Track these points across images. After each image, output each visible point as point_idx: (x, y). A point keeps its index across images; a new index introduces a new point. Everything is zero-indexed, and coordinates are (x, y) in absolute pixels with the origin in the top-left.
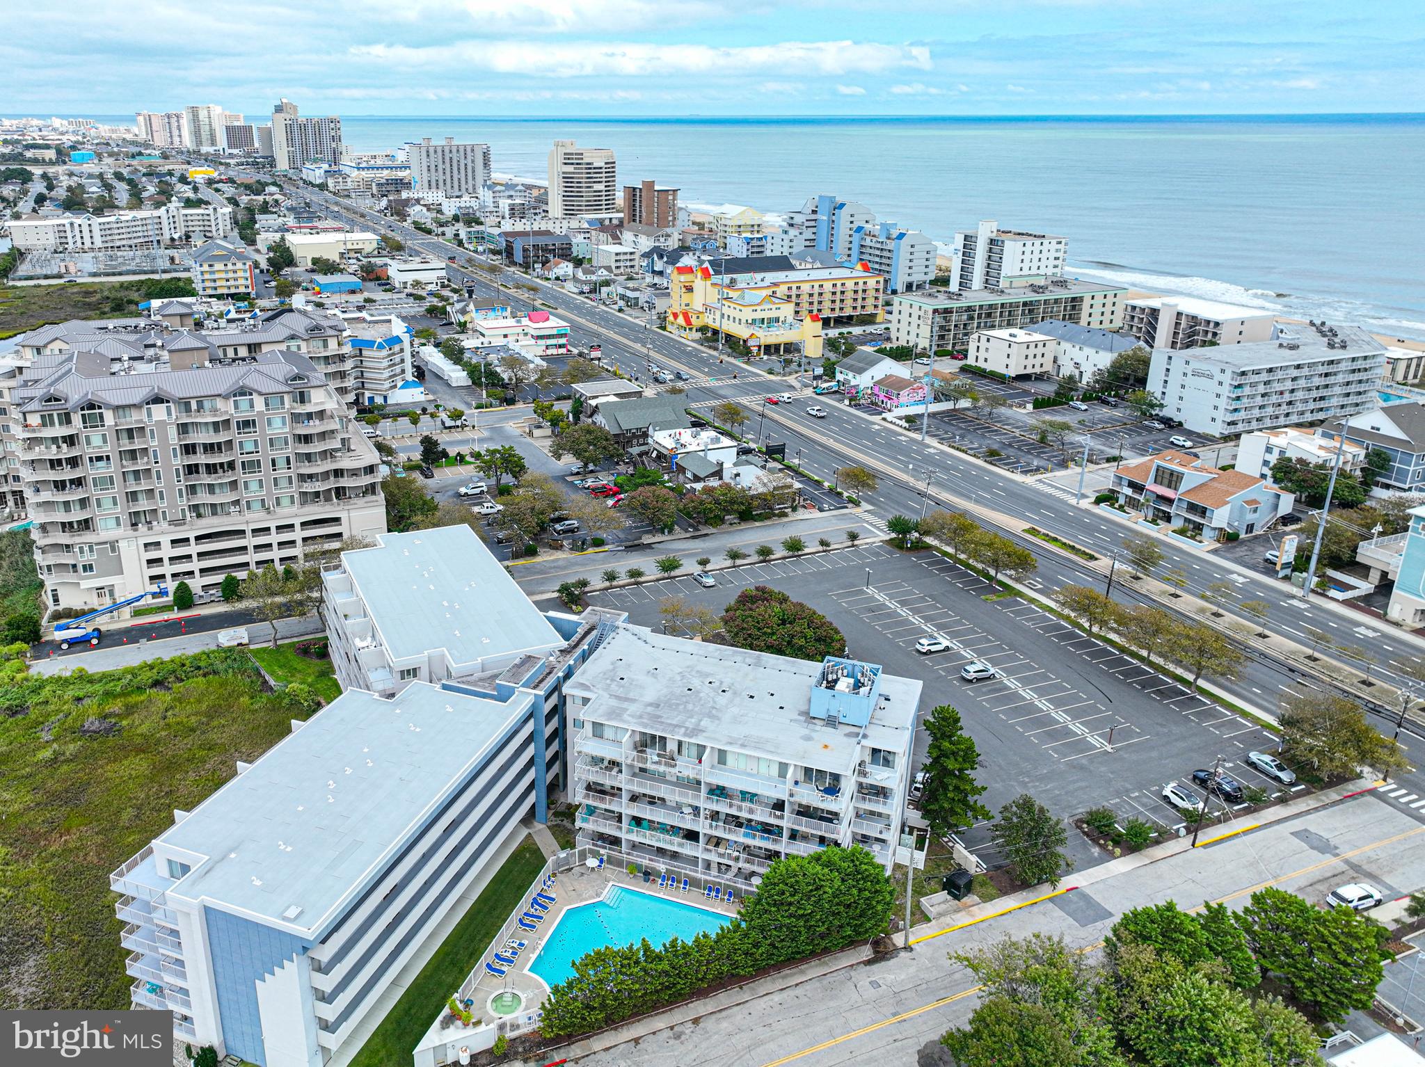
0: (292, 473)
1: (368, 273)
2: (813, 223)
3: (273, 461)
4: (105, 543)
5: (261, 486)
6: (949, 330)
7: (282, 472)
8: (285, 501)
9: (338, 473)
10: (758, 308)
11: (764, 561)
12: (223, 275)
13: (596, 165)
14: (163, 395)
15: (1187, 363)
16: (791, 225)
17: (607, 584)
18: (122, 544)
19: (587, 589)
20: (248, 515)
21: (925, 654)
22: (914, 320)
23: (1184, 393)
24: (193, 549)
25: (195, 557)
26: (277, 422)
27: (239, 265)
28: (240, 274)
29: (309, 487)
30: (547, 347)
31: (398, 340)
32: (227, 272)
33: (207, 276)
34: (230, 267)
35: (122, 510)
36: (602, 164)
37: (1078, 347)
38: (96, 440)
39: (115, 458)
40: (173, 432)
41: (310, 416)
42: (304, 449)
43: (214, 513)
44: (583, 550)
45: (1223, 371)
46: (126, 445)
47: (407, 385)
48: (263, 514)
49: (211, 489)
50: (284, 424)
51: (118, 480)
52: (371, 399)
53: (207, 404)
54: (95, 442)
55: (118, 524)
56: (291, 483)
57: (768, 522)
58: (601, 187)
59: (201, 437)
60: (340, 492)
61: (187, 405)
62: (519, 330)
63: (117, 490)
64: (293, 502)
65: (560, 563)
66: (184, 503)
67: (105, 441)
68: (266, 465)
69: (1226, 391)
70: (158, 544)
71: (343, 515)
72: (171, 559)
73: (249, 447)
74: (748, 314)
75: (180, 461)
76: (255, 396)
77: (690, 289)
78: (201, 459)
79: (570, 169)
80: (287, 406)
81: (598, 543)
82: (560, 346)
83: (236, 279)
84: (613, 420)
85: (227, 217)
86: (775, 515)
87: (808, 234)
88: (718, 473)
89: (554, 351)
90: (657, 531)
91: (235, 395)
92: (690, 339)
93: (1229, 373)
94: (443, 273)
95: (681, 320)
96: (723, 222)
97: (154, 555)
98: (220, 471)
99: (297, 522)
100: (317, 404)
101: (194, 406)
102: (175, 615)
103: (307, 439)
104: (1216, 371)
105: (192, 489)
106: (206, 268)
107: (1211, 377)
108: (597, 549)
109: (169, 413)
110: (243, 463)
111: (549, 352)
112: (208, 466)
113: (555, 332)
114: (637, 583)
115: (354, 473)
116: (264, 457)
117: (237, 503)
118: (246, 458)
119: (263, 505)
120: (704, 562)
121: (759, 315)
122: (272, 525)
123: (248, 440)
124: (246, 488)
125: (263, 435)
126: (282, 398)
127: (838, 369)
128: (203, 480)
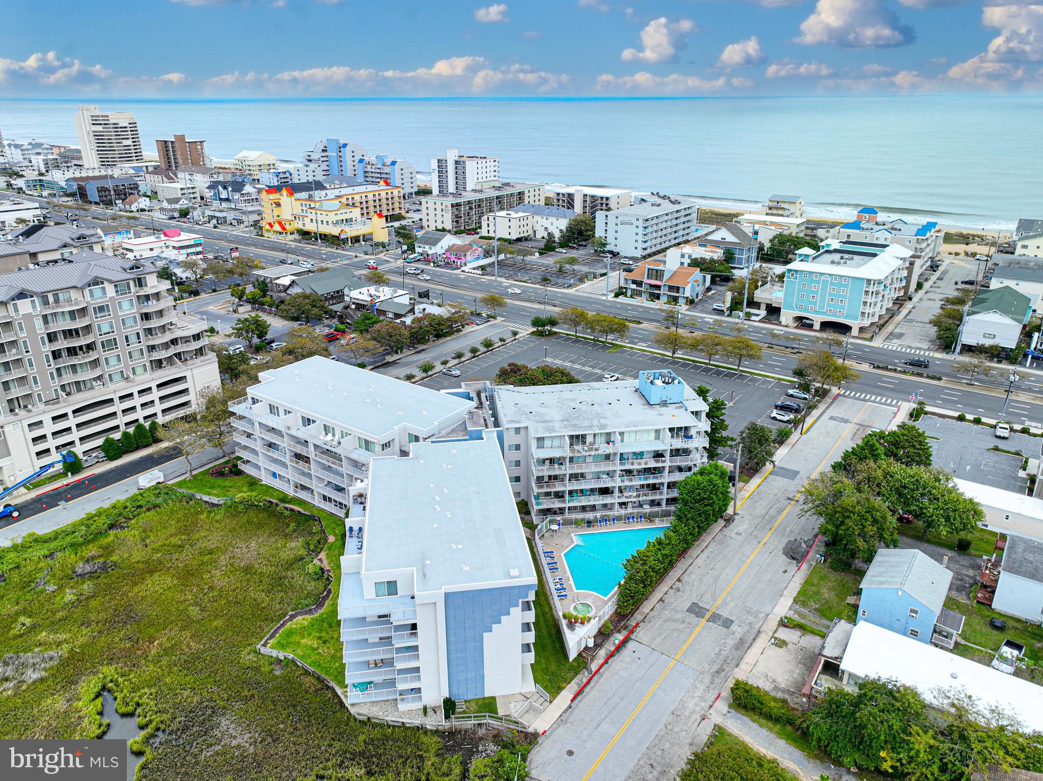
0: (143, 346)
2: (326, 159)
3: (127, 337)
5: (119, 360)
6: (461, 217)
7: (135, 346)
8: (139, 370)
9: (174, 342)
11: (475, 356)
13: (121, 125)
14: (27, 291)
15: (617, 217)
16: (310, 161)
18: (9, 428)
20: (112, 386)
22: (439, 212)
23: (618, 235)
24: (72, 422)
25: (74, 429)
26: (126, 305)
29: (155, 356)
30: (188, 255)
36: (127, 124)
37: (545, 218)
40: (40, 323)
41: (148, 298)
42: (148, 325)
43: (79, 390)
45: (638, 220)
48: (123, 384)
49: (74, 369)
50: (132, 305)
53: (61, 296)
56: (142, 354)
58: (129, 142)
59: (60, 325)
60: (180, 357)
62: (162, 244)
64: (145, 370)
66: (55, 384)
68: (121, 342)
69: (640, 231)
70: (41, 422)
71: (188, 374)
72: (53, 434)
73: (106, 329)
74: (332, 217)
75: (46, 349)
76: (106, 284)
77: (278, 205)
78: (62, 344)
79: (100, 128)
80: (132, 290)
82: (198, 253)
86: (456, 331)
87: (324, 166)
88: (412, 310)
91: (89, 286)
93: (641, 221)
94: (38, 212)
95: (277, 227)
96: (247, 163)
97: (38, 433)
98: (80, 353)
99: (153, 385)
100: (153, 287)
101: (51, 299)
102: (72, 479)
103: (149, 316)
104: (634, 220)
105: (58, 372)
107: (631, 224)
109: (34, 306)
110: (102, 342)
112: (69, 349)
113: (192, 242)
115: (186, 340)
116: (119, 335)
117: (100, 378)
118: (105, 338)
119: (123, 376)
120: (444, 363)
121: (340, 217)
122: (135, 391)
123: (103, 324)
124: (107, 363)
125: (116, 316)
126: (128, 284)
127: (417, 245)
128: (66, 361)
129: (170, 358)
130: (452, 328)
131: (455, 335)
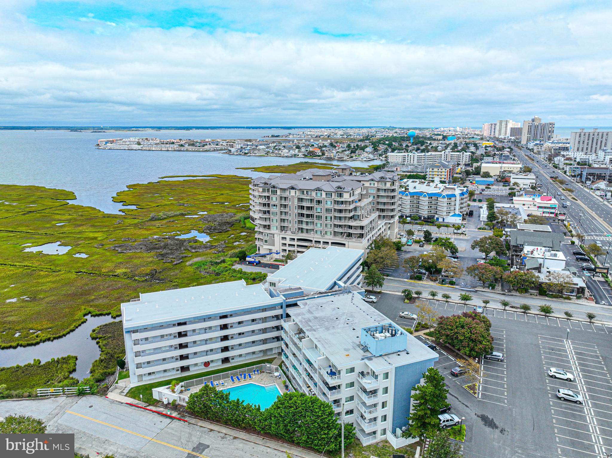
0: (332, 223)
3: (326, 217)
4: (272, 234)
5: (321, 226)
7: (329, 222)
8: (329, 233)
9: (350, 227)
11: (524, 313)
12: (437, 173)
14: (295, 187)
17: (431, 297)
18: (275, 236)
19: (421, 296)
20: (316, 236)
24: (296, 243)
25: (296, 246)
26: (329, 203)
27: (444, 170)
28: (443, 173)
29: (337, 230)
30: (544, 213)
31: (454, 196)
32: (438, 172)
33: (431, 173)
34: (440, 170)
35: (278, 224)
38: (274, 199)
39: (279, 206)
40: (296, 200)
41: (342, 203)
42: (338, 215)
43: (307, 232)
44: (442, 284)
46: (283, 202)
47: (455, 215)
48: (320, 236)
49: (307, 223)
50: (331, 203)
51: (279, 213)
52: (438, 219)
53: (309, 193)
54: (274, 200)
55: (277, 229)
56: (331, 227)
57: (554, 299)
59: (305, 204)
60: (350, 235)
61: (303, 192)
63: (278, 217)
64: (331, 234)
65: (427, 286)
66: (296, 226)
67: (276, 200)
68: (324, 218)
70: (286, 238)
71: (346, 243)
72: (289, 245)
73: (319, 210)
75: (296, 211)
76: (322, 192)
78: (305, 212)
80: (333, 197)
81: (452, 283)
82: (551, 213)
83: (441, 175)
86: (562, 297)
88: (539, 269)
89: (547, 215)
90: (486, 287)
91: (316, 191)
94: (534, 181)
97: (284, 242)
98: (310, 217)
99: (330, 242)
100: (345, 199)
101: (305, 193)
103: (340, 211)
105: (301, 222)
106: (431, 170)
108: (450, 286)
109: (296, 194)
110: (316, 216)
111: (544, 215)
112: (307, 214)
113: (549, 206)
114: (447, 302)
115: (356, 228)
116: (324, 214)
117: (313, 230)
118: (318, 214)
119: (321, 233)
120: (486, 302)
122: (322, 241)
123: (319, 207)
124: (316, 225)
125: (324, 207)
126: (331, 194)
128: (305, 219)
129: (342, 233)
131: (561, 300)
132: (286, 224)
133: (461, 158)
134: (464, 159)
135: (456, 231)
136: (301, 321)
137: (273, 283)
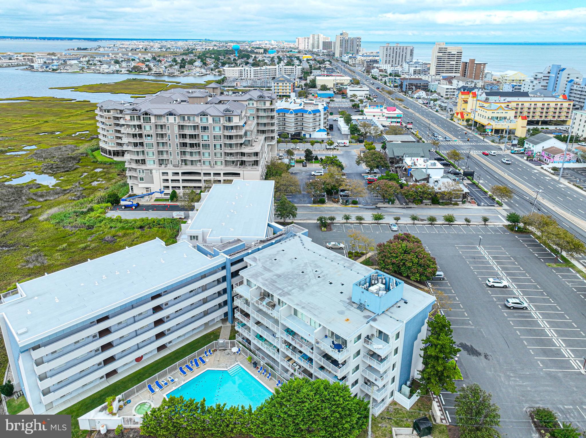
0: (222, 151)
1: (339, 91)
2: (547, 78)
3: (215, 145)
4: (148, 170)
5: (209, 155)
7: (218, 150)
8: (219, 163)
9: (243, 154)
10: (496, 112)
11: (431, 224)
12: (282, 88)
13: (452, 53)
14: (173, 112)
16: (535, 79)
17: (345, 221)
18: (154, 171)
19: (334, 221)
20: (204, 167)
21: (490, 287)
24: (180, 177)
25: (181, 181)
26: (217, 129)
27: (288, 84)
28: (288, 88)
29: (228, 158)
30: (391, 122)
31: (319, 111)
33: (276, 88)
34: (284, 85)
35: (155, 157)
36: (456, 53)
38: (148, 128)
39: (154, 136)
40: (176, 128)
41: (232, 128)
42: (228, 142)
43: (192, 164)
44: (346, 205)
46: (159, 131)
47: (320, 130)
48: (209, 168)
49: (191, 154)
50: (220, 130)
51: (155, 145)
52: (305, 135)
53: (191, 118)
54: (148, 129)
55: (154, 163)
56: (221, 156)
57: (446, 207)
58: (454, 63)
59: (187, 132)
60: (243, 163)
61: (184, 118)
62: (381, 114)
63: (155, 149)
64: (222, 164)
65: (333, 209)
66: (179, 158)
67: (151, 129)
68: (212, 147)
70: (167, 173)
71: (241, 173)
72: (172, 180)
73: (205, 138)
74: (490, 114)
75: (178, 141)
76: (209, 117)
77: (466, 102)
78: (188, 141)
79: (441, 54)
80: (221, 122)
81: (355, 203)
82: (398, 122)
83: (286, 90)
84: (391, 151)
85: (300, 70)
86: (451, 204)
87: (544, 83)
88: (427, 179)
89: (394, 124)
90: (386, 202)
91: (201, 115)
92: (461, 124)
94: (368, 92)
95: (459, 116)
96: (505, 78)
97: (166, 177)
98: (195, 147)
99: (222, 173)
100: (236, 123)
101: (186, 118)
102: (169, 203)
103: (231, 137)
105: (184, 153)
106: (276, 84)
108: (353, 206)
109: (175, 120)
110: (203, 144)
111: (392, 124)
112: (190, 144)
113: (396, 116)
114: (360, 223)
115: (249, 155)
116: (212, 142)
117: (200, 161)
118: (204, 143)
119: (210, 164)
120: (397, 219)
121: (495, 115)
122: (212, 172)
123: (205, 135)
124: (203, 155)
125: (211, 133)
126: (220, 118)
127: (526, 142)
128: (188, 149)
129: (233, 162)
130: (451, 201)
131: (451, 206)
132: (165, 157)
133: (294, 72)
134: (297, 73)
135: (328, 147)
136: (264, 285)
137: (194, 237)
